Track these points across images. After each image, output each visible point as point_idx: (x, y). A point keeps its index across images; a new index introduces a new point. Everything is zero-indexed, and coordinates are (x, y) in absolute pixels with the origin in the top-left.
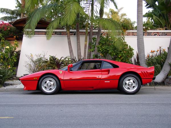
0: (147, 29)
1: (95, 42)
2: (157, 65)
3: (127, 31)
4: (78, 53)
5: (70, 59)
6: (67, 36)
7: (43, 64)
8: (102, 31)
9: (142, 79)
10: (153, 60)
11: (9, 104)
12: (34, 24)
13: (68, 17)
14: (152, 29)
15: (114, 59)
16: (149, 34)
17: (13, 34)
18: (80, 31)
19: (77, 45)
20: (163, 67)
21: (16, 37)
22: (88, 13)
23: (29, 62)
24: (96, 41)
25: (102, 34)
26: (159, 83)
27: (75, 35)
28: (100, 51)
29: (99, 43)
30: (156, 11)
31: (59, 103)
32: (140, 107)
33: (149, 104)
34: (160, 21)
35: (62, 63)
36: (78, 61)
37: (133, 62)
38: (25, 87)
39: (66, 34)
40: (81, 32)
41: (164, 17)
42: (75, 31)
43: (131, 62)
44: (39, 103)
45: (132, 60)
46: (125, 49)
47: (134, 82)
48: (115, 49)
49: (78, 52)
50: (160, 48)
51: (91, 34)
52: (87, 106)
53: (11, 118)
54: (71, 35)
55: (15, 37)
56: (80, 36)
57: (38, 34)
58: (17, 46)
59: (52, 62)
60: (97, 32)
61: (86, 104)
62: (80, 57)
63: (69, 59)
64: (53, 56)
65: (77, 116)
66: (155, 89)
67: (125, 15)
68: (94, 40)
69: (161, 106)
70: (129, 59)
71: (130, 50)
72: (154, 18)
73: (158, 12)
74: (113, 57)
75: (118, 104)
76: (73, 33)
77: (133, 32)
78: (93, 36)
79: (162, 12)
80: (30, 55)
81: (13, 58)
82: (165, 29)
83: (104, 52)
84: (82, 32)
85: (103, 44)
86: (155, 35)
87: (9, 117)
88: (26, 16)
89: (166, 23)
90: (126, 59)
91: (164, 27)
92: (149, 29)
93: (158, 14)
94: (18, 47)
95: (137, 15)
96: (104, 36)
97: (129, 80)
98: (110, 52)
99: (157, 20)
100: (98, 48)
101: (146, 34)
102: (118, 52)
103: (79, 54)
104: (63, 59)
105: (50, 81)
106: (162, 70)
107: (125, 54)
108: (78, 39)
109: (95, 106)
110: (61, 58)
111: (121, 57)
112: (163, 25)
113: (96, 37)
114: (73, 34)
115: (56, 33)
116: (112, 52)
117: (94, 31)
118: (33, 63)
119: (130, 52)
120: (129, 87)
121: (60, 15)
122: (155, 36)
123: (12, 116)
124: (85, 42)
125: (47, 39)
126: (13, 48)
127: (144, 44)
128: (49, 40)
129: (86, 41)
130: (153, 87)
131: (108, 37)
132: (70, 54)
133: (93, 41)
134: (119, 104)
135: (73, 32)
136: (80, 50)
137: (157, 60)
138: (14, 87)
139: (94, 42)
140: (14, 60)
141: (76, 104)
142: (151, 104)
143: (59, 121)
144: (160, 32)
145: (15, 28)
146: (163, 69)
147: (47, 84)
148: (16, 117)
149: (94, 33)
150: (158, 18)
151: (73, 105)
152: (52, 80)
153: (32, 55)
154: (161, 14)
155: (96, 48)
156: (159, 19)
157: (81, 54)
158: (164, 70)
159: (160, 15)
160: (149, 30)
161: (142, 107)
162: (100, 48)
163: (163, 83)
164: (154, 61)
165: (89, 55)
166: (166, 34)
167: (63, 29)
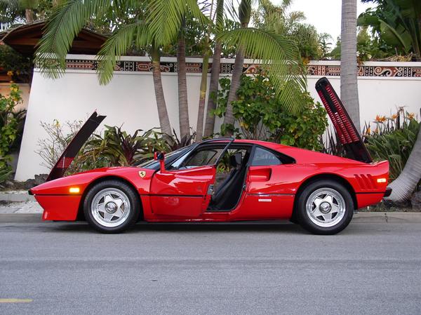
0: (364, 58)
1: (226, 91)
2: (393, 156)
3: (312, 63)
4: (180, 119)
5: (160, 137)
6: (151, 73)
7: (88, 148)
8: (246, 61)
9: (357, 195)
10: (380, 142)
11: (10, 259)
12: (65, 39)
13: (160, 25)
14: (376, 58)
15: (277, 137)
16: (369, 72)
17: (5, 67)
18: (188, 60)
19: (179, 98)
20: (408, 162)
21: (14, 73)
22: (211, 13)
23: (50, 140)
24: (228, 88)
25: (245, 69)
26: (397, 202)
27: (172, 70)
28: (239, 116)
29: (239, 94)
30: (388, 10)
31: (144, 258)
32: (358, 272)
33: (379, 262)
34: (398, 36)
35: (139, 145)
36: (180, 140)
37: (327, 145)
38: (46, 213)
39: (149, 68)
40: (189, 63)
41: (408, 25)
42: (174, 60)
43: (321, 146)
44: (90, 259)
45: (324, 141)
46: (306, 110)
47: (335, 201)
48: (280, 111)
49: (182, 117)
50: (402, 110)
51: (217, 69)
52: (220, 268)
53: (26, 303)
54: (162, 71)
55: (10, 73)
56: (187, 74)
57: (75, 68)
58: (18, 99)
59: (111, 142)
60: (232, 64)
61: (215, 262)
62: (185, 131)
63: (156, 136)
64: (114, 128)
65: (198, 297)
66: (386, 219)
67: (301, 15)
68: (223, 85)
69: (413, 269)
70: (316, 138)
71: (320, 115)
72: (383, 29)
73: (394, 12)
74: (274, 131)
75: (299, 262)
76: (167, 67)
77: (327, 66)
78: (220, 75)
79: (403, 11)
80: (52, 123)
81: (5, 131)
82: (410, 59)
83: (250, 118)
84: (192, 64)
85: (247, 97)
86: (384, 74)
87: (18, 298)
88: (40, 18)
89: (414, 41)
90: (307, 138)
91: (410, 52)
92: (370, 57)
93: (394, 18)
94: (20, 101)
95: (343, 23)
96: (251, 75)
97: (323, 196)
98: (266, 118)
99: (390, 34)
100: (236, 106)
101: (361, 71)
102: (287, 119)
103: (184, 123)
104: (140, 134)
105: (115, 196)
106: (405, 169)
107: (305, 123)
108: (182, 83)
109: (240, 268)
110: (136, 132)
111: (295, 132)
112: (407, 47)
113: (231, 79)
114: (168, 69)
115: (122, 65)
116: (273, 118)
117: (224, 60)
118: (61, 146)
119: (319, 120)
120: (322, 214)
121: (130, 16)
122: (384, 78)
123: (27, 297)
124: (201, 89)
125: (101, 83)
126: (5, 105)
127: (358, 99)
128: (105, 84)
129: (203, 88)
130: (382, 214)
131: (260, 78)
132: (161, 123)
133: (220, 88)
134: (303, 262)
135: (169, 63)
136: (187, 111)
137: (391, 141)
138: (13, 210)
139: (223, 91)
140: (8, 136)
141: (188, 262)
142: (386, 262)
143: (154, 310)
144: (398, 67)
145: (10, 48)
146: (406, 165)
147: (106, 206)
148: (37, 298)
149: (224, 68)
150: (393, 30)
151: (183, 266)
152: (118, 194)
153: (58, 123)
154: (401, 17)
155: (230, 107)
156: (395, 31)
157: (188, 122)
158: (412, 170)
159: (398, 21)
160: (368, 60)
161: (363, 271)
162: (240, 106)
163: (407, 204)
164: (384, 145)
165: (211, 124)
166: (414, 73)
167: (142, 55)
